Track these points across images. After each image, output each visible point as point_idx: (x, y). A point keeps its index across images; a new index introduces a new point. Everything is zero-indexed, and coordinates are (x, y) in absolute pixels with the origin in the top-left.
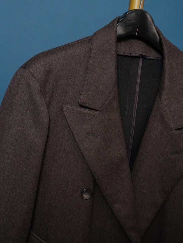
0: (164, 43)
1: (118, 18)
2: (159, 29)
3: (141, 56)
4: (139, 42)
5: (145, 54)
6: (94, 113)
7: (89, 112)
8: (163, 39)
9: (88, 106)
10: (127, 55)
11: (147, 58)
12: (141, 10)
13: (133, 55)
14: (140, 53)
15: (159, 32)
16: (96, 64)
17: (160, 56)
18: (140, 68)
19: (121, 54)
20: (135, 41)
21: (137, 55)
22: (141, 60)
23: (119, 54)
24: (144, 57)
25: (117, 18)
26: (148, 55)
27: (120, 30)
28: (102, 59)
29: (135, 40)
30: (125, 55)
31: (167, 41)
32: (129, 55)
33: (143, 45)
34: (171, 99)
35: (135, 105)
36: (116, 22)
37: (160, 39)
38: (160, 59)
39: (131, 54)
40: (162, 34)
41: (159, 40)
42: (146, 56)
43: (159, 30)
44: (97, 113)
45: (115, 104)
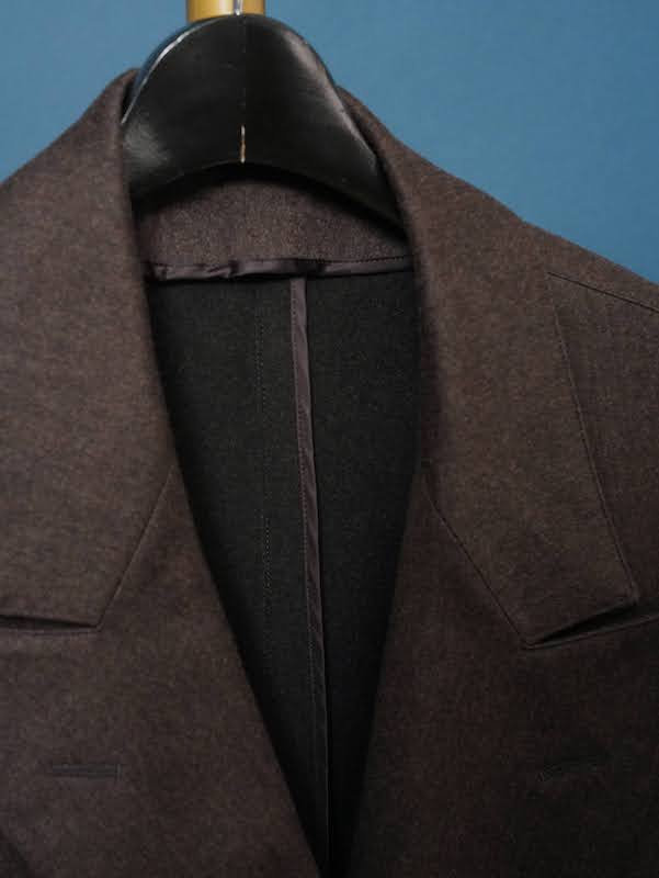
0: (403, 185)
1: (124, 82)
2: (364, 109)
3: (292, 268)
4: (267, 191)
5: (314, 254)
6: (66, 642)
7: (38, 641)
8: (393, 163)
9: (26, 613)
10: (219, 272)
11: (329, 269)
12: (244, 17)
13: (249, 268)
14: (288, 250)
15: (370, 121)
16: (32, 365)
17: (397, 252)
18: (298, 329)
19: (184, 272)
20: (248, 188)
21: (269, 266)
22: (298, 287)
23: (168, 277)
24: (311, 271)
25: (117, 82)
26: (330, 257)
27: (145, 148)
28: (64, 329)
29: (244, 188)
30: (205, 274)
31: (418, 165)
32: (227, 272)
33: (294, 204)
34: (493, 484)
35: (309, 533)
36: (116, 103)
37: (380, 162)
38: (398, 264)
39: (234, 265)
40: (385, 133)
41: (373, 166)
42: (321, 264)
43: (370, 115)
44: (84, 639)
45: (187, 566)
